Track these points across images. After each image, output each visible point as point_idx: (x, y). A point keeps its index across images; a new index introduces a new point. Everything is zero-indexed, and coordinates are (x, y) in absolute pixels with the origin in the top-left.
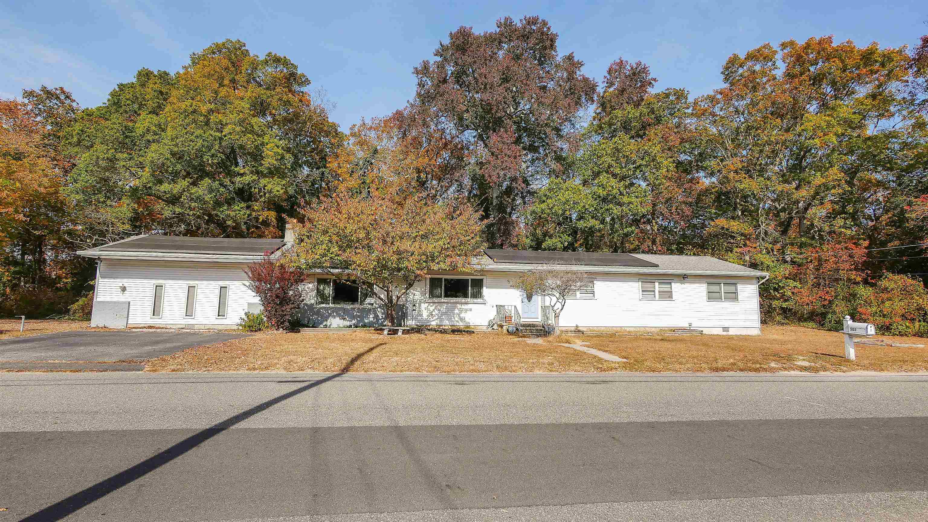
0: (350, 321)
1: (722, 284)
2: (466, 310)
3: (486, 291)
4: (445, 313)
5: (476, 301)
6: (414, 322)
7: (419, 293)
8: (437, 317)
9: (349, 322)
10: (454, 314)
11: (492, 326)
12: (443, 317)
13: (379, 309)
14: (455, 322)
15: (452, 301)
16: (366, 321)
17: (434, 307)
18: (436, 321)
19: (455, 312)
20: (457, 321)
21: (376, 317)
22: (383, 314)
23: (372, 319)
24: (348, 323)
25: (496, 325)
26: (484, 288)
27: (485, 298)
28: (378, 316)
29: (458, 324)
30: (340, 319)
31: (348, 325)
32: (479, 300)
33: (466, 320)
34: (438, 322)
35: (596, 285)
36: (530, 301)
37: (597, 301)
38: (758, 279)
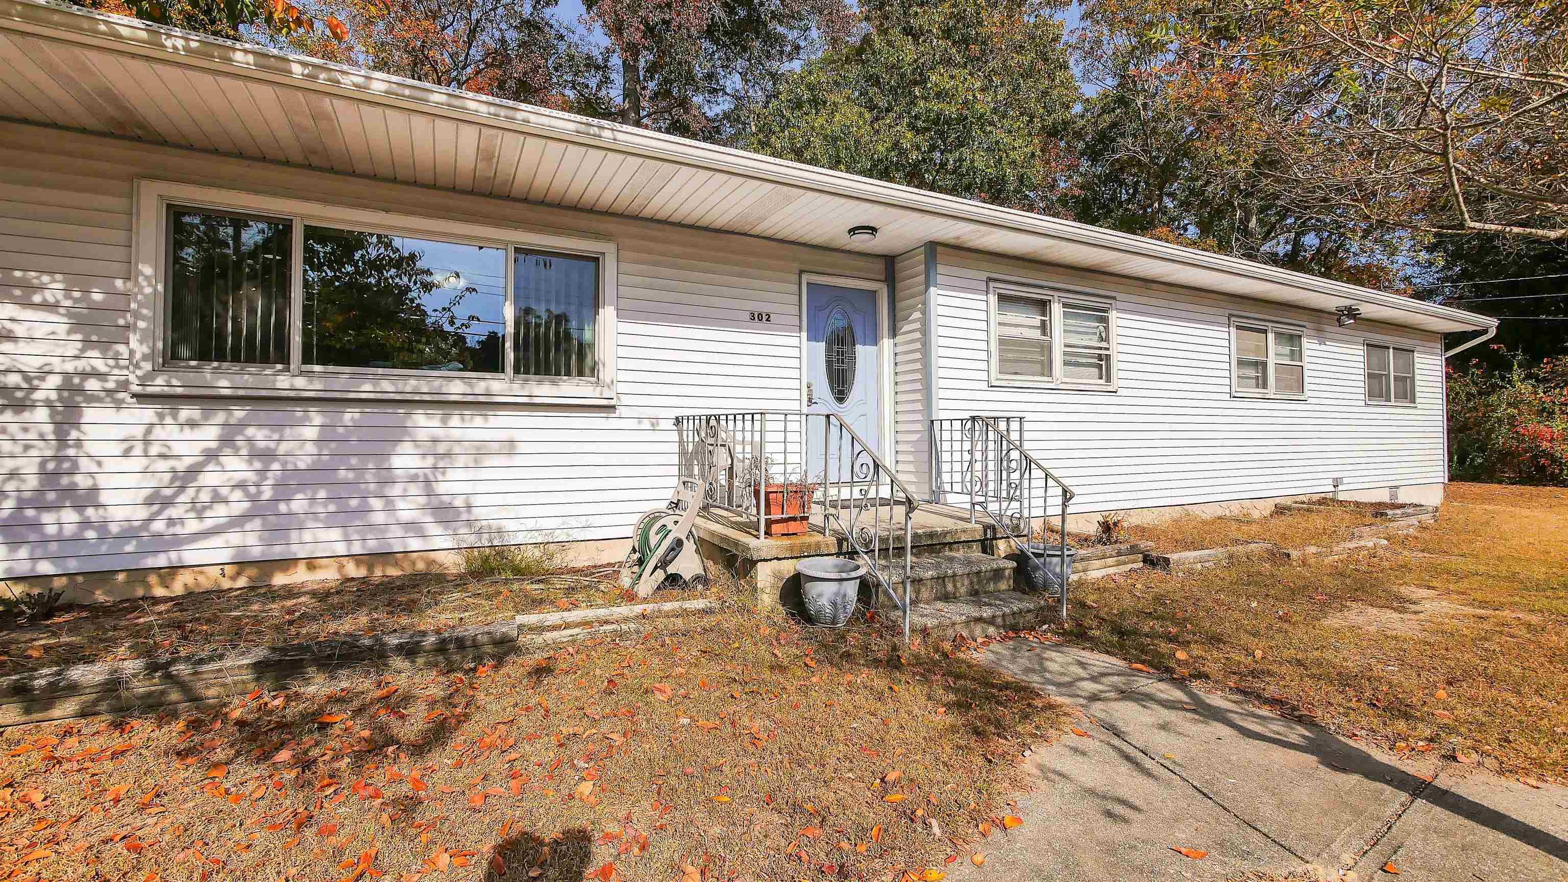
1: (1391, 350)
2: (480, 452)
4: (311, 477)
5: (549, 390)
7: (59, 324)
8: (239, 505)
10: (386, 479)
11: (664, 563)
12: (299, 504)
14: (397, 531)
15: (366, 389)
17: (210, 434)
18: (231, 536)
19: (397, 462)
20: (414, 528)
25: (689, 547)
26: (607, 314)
27: (606, 374)
29: (415, 544)
32: (574, 390)
33: (477, 513)
34: (251, 539)
35: (1114, 330)
36: (841, 396)
37: (1113, 399)
38: (1451, 340)
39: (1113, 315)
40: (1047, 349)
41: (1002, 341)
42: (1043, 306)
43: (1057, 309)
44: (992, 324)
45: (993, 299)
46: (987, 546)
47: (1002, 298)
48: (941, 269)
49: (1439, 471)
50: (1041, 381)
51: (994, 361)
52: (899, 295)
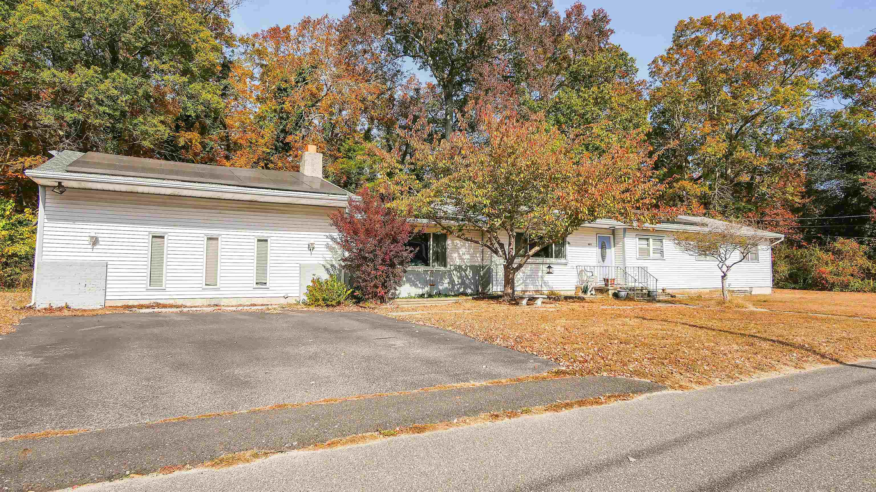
0: (422, 288)
3: (568, 249)
4: (530, 277)
5: (559, 261)
6: (499, 287)
8: (522, 282)
9: (421, 290)
10: (538, 277)
13: (454, 272)
15: (537, 261)
16: (441, 288)
18: (521, 286)
19: (539, 274)
21: (452, 282)
22: (458, 278)
23: (447, 285)
24: (420, 292)
25: (593, 290)
27: (568, 257)
28: (454, 281)
29: (542, 289)
30: (411, 286)
31: (421, 293)
32: (563, 261)
33: (549, 284)
34: (523, 287)
35: (664, 244)
36: (603, 261)
37: (665, 262)
38: (772, 241)
39: (664, 241)
40: (649, 250)
41: (639, 248)
42: (648, 239)
43: (651, 240)
44: (637, 244)
45: (637, 239)
46: (641, 290)
47: (639, 239)
48: (627, 233)
49: (770, 283)
50: (648, 258)
51: (638, 253)
52: (616, 238)
